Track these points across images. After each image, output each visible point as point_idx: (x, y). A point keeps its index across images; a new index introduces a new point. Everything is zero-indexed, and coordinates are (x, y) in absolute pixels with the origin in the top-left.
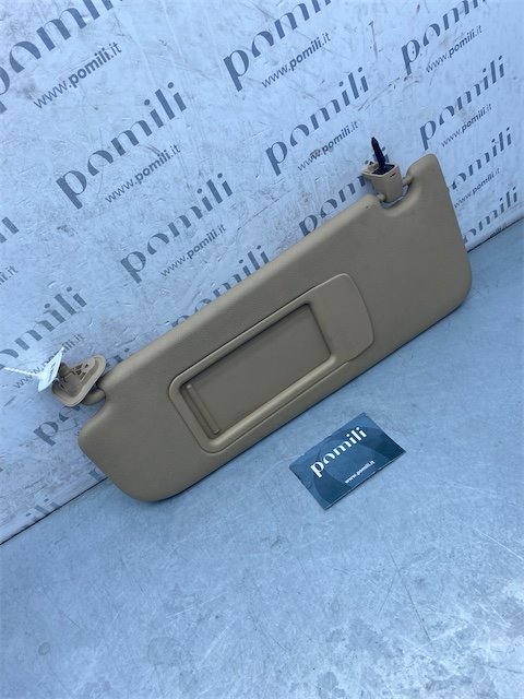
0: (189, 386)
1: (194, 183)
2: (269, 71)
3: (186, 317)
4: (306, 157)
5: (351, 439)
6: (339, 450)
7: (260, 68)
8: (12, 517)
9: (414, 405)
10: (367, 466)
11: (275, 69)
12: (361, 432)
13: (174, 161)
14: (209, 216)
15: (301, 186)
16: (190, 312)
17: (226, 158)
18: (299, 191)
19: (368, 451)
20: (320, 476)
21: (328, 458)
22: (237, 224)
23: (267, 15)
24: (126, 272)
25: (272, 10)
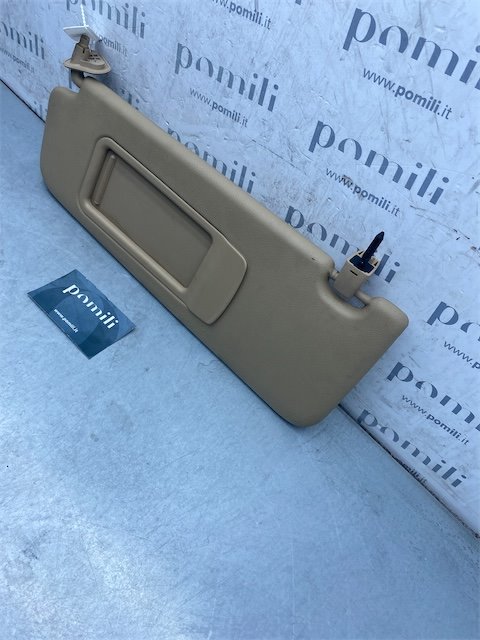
0: (113, 157)
1: (257, 65)
2: (377, 68)
3: (179, 139)
4: (340, 173)
5: (105, 316)
6: (93, 306)
7: (375, 54)
8: (30, 91)
9: (147, 370)
10: (72, 327)
11: (383, 74)
12: (113, 324)
13: (261, 29)
14: (245, 101)
15: (316, 184)
16: (184, 140)
17: (290, 82)
18: (312, 186)
19: (91, 328)
20: (64, 292)
21: (83, 298)
22: (256, 136)
23: (420, 22)
24: (175, 55)
25: (428, 24)
